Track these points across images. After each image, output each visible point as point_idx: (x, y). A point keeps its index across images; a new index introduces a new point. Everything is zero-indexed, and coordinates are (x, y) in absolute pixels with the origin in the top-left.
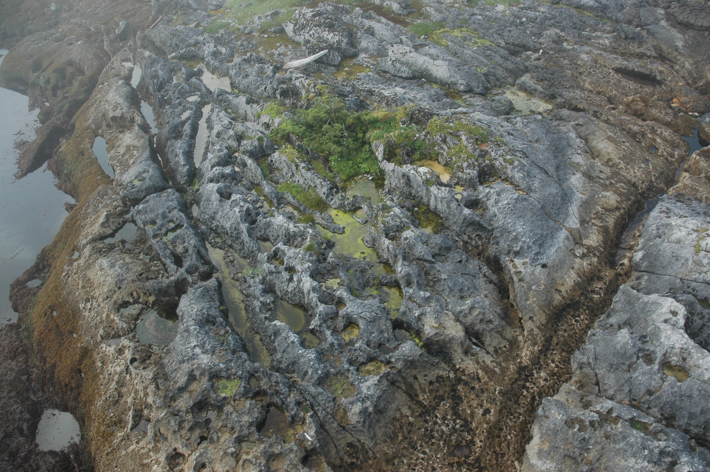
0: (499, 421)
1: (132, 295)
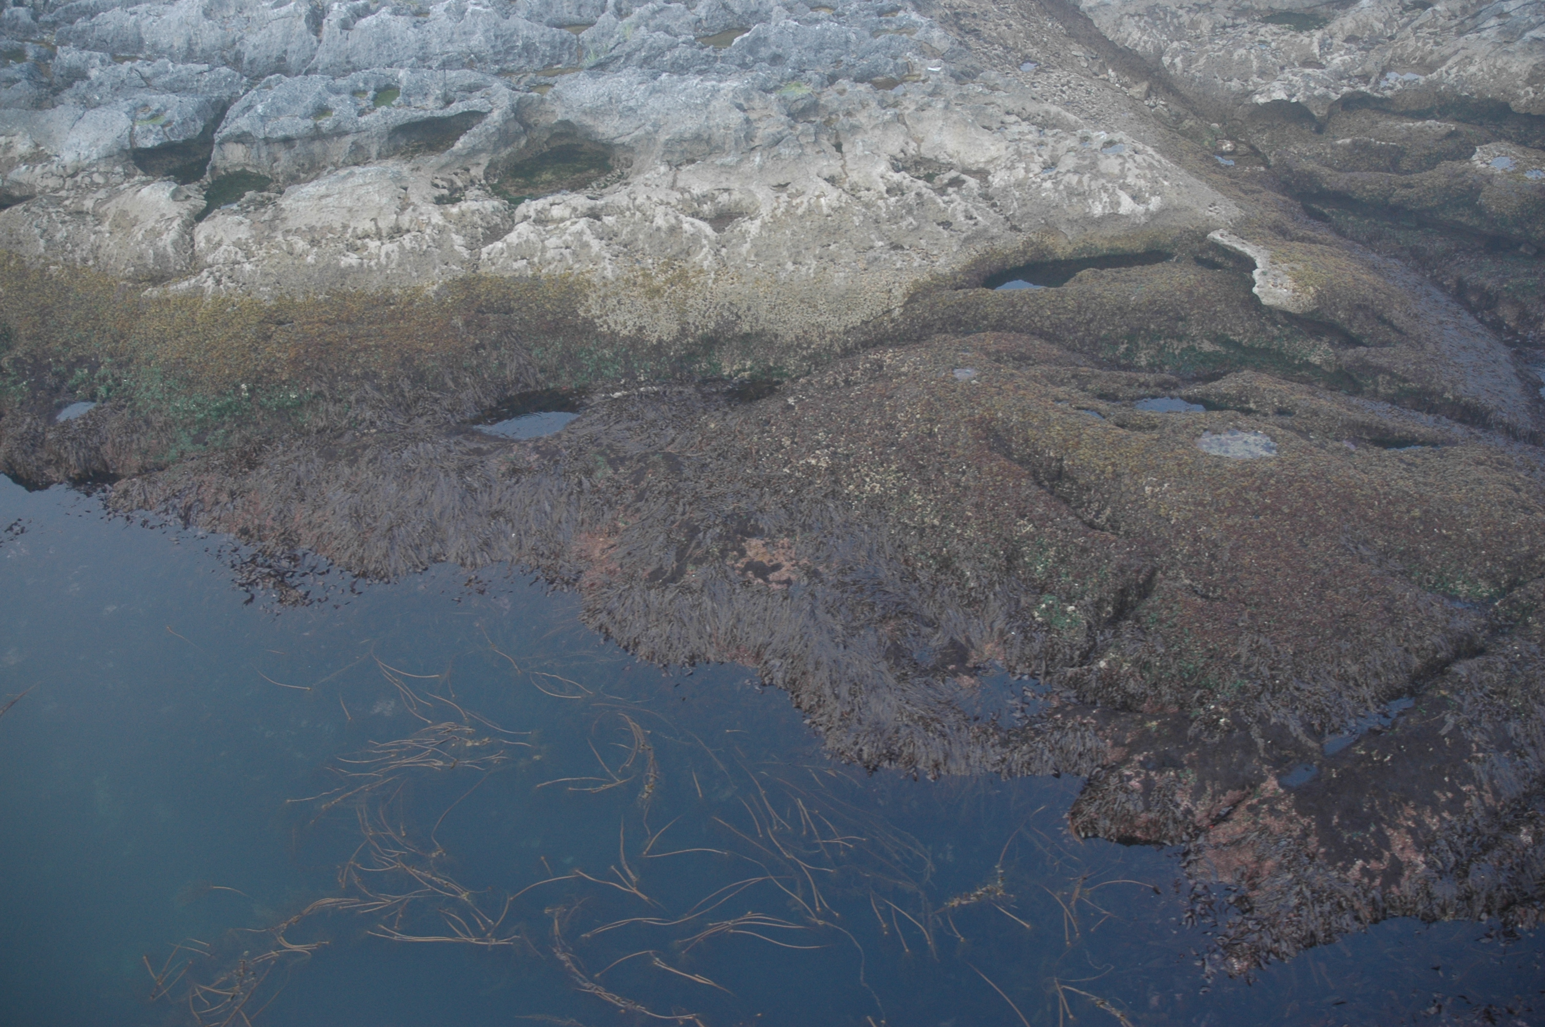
1: (437, 186)
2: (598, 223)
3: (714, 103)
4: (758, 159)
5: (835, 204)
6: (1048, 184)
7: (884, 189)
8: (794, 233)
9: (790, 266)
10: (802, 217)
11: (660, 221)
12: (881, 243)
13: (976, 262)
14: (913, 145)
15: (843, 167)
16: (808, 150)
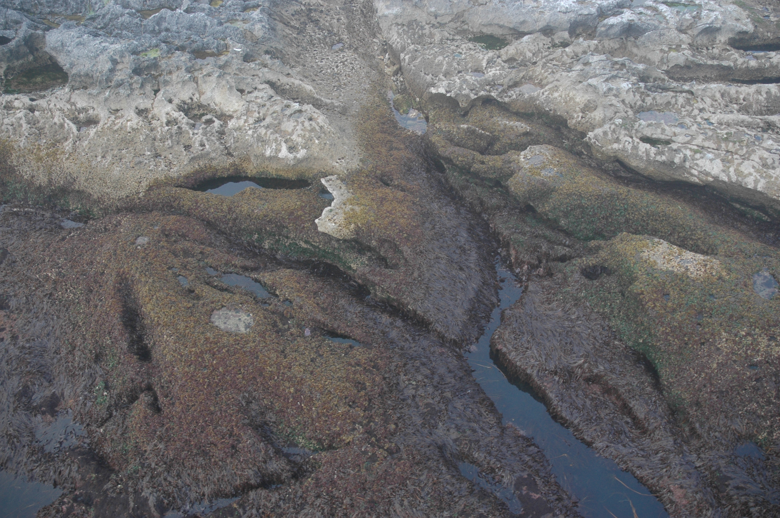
0: (349, 23)
2: (31, 114)
3: (101, 57)
4: (107, 94)
5: (135, 126)
6: (250, 132)
7: (165, 120)
8: (108, 140)
9: (99, 159)
10: (116, 131)
11: (56, 120)
12: (149, 153)
13: (196, 172)
14: (197, 95)
15: (152, 104)
16: (136, 92)
